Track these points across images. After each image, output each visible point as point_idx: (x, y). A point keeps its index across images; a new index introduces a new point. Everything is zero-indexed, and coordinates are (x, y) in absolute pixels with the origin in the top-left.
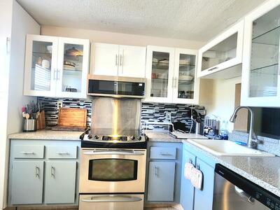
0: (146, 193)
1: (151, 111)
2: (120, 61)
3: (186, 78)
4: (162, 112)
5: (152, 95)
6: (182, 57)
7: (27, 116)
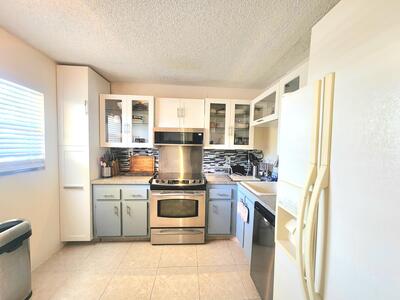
0: (206, 227)
1: (212, 156)
2: (181, 113)
3: (242, 126)
4: (222, 157)
5: (211, 143)
6: (237, 106)
7: (105, 165)
